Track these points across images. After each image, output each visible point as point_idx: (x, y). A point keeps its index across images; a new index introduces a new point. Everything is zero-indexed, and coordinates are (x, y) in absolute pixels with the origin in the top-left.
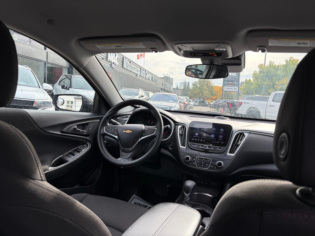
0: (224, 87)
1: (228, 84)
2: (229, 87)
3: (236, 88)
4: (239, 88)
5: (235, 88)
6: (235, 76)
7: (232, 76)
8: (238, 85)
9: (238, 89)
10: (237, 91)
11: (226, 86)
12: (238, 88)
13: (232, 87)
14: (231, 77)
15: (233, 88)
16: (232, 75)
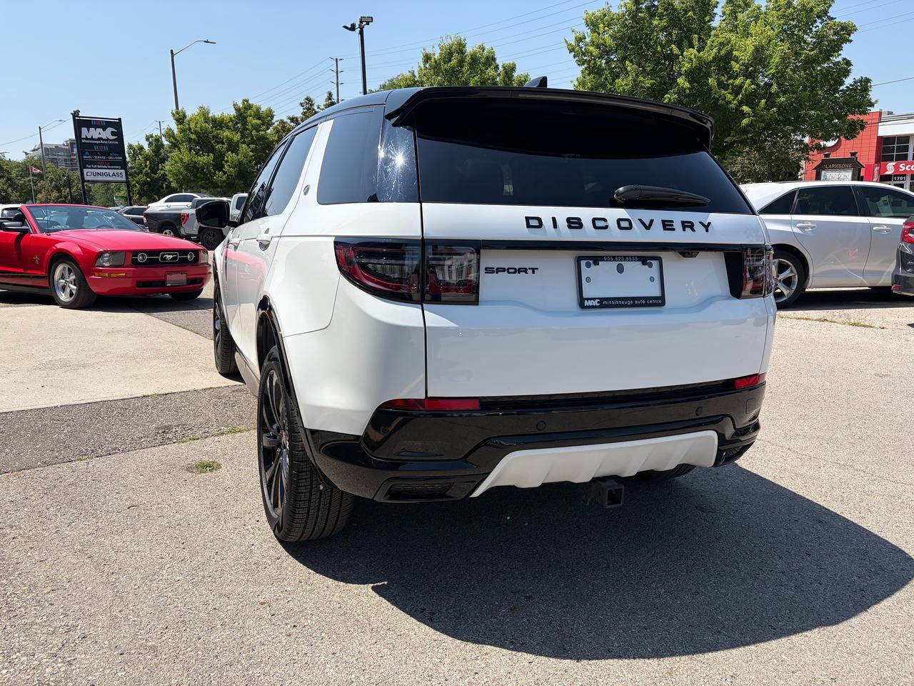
0: (85, 171)
1: (95, 163)
2: (99, 171)
3: (119, 171)
4: (126, 172)
5: (115, 171)
6: (110, 140)
7: (100, 139)
8: (123, 164)
9: (124, 174)
10: (124, 179)
11: (91, 168)
12: (123, 171)
13: (108, 171)
14: (97, 142)
15: (111, 172)
16: (100, 136)
